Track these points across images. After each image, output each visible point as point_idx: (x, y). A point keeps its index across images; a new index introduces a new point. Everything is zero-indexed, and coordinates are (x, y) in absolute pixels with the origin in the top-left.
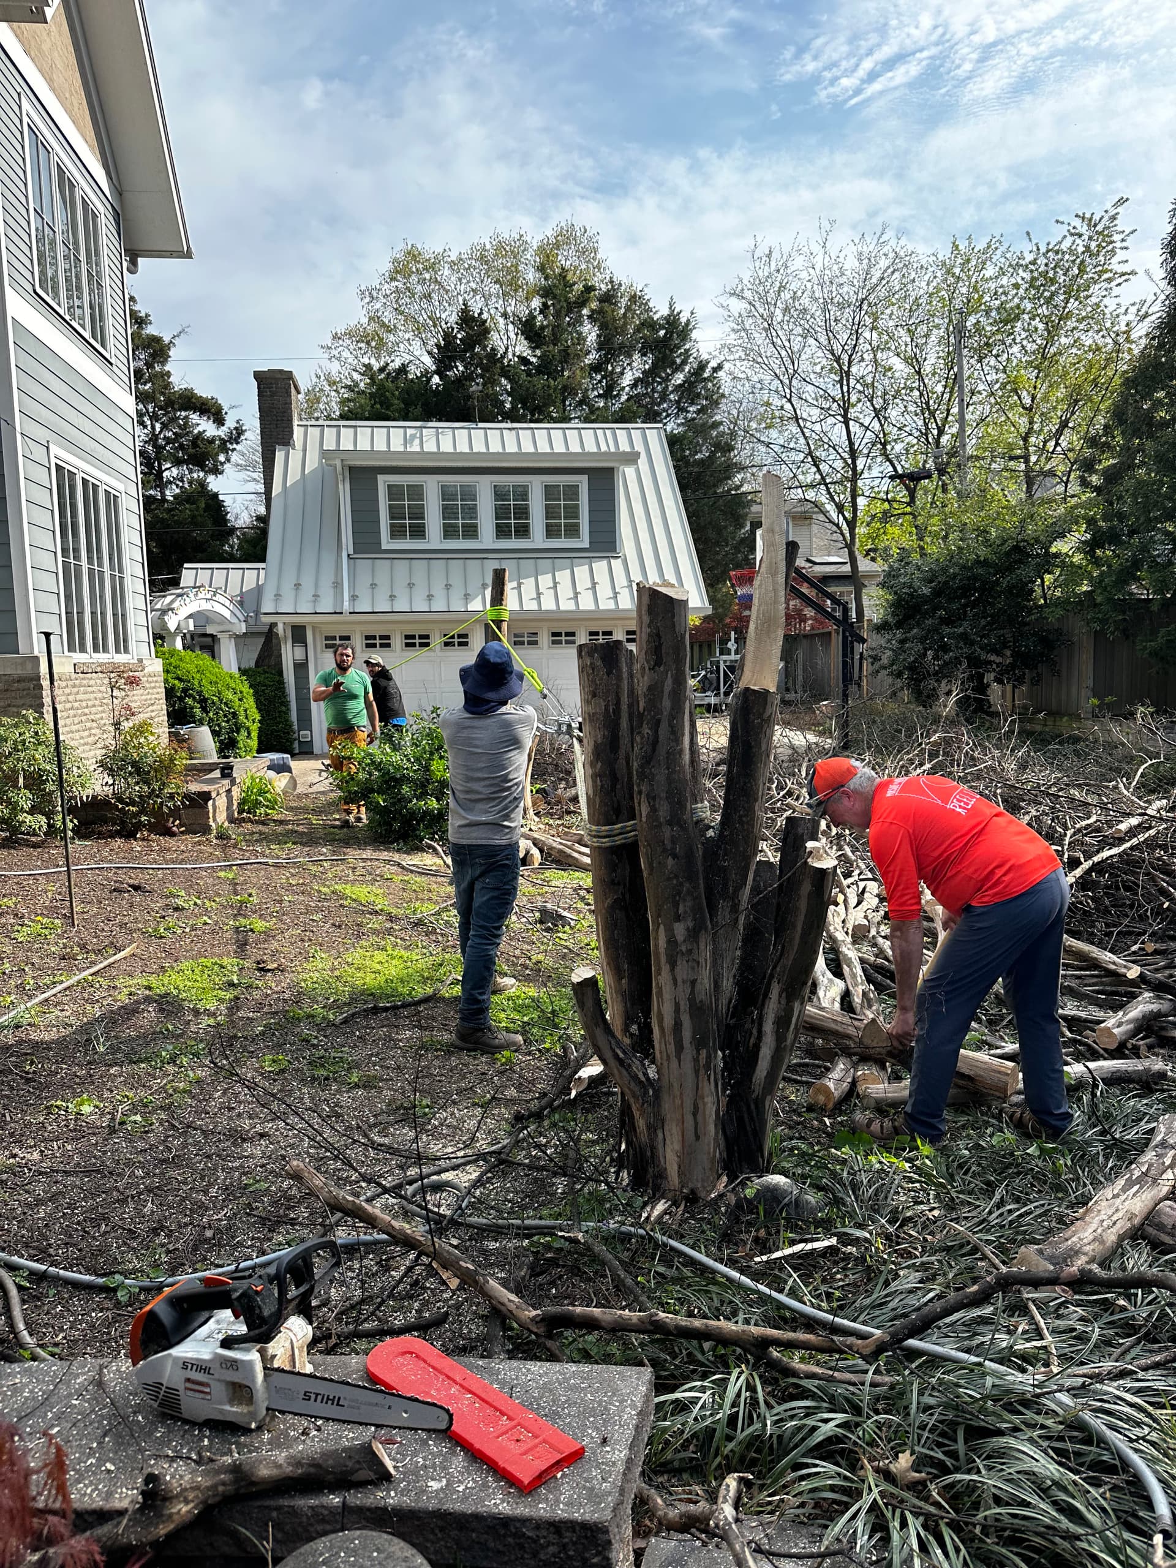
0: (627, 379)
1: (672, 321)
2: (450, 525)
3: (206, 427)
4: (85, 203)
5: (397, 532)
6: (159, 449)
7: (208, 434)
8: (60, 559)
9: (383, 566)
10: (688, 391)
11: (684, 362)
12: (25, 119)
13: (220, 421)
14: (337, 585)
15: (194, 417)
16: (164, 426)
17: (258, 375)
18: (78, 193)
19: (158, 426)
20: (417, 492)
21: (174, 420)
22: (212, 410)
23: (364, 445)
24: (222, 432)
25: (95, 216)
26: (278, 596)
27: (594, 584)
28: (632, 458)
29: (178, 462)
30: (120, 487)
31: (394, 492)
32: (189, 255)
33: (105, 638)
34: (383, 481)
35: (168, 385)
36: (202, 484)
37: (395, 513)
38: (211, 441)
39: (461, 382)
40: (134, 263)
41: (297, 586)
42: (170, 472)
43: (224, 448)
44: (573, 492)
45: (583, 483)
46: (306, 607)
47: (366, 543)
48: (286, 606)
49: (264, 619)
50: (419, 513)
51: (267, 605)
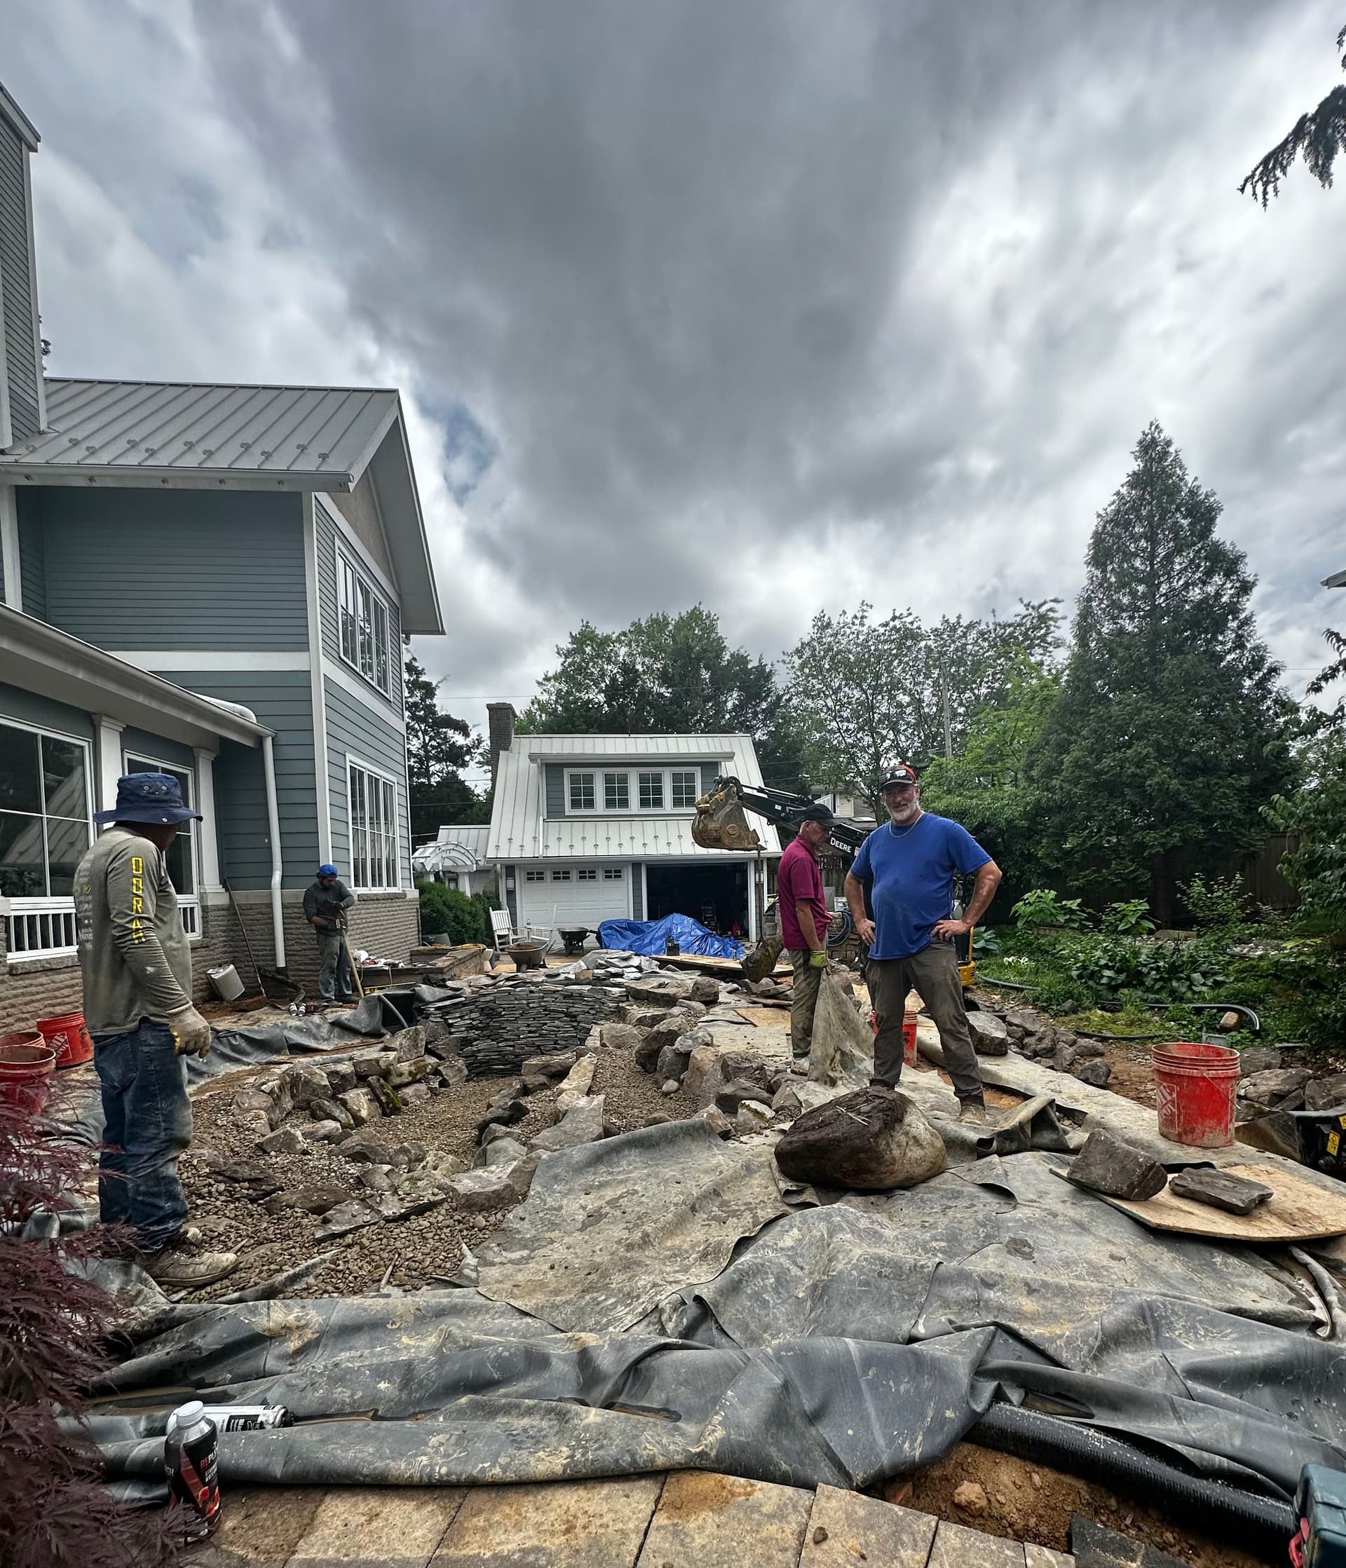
0: (730, 705)
1: (761, 668)
2: (611, 800)
3: (459, 739)
4: (376, 603)
5: (575, 804)
6: (427, 751)
7: (458, 744)
8: (351, 826)
9: (566, 826)
10: (770, 713)
11: (768, 696)
12: (337, 551)
13: (466, 735)
14: (536, 839)
15: (450, 732)
16: (431, 739)
17: (490, 707)
18: (372, 596)
19: (427, 738)
20: (589, 779)
21: (438, 734)
22: (463, 728)
23: (556, 749)
24: (468, 741)
25: (382, 611)
26: (498, 847)
28: (730, 757)
29: (439, 761)
30: (394, 779)
31: (574, 779)
32: (443, 633)
33: (380, 876)
34: (567, 772)
35: (435, 713)
36: (453, 774)
37: (574, 792)
38: (461, 747)
39: (622, 707)
40: (408, 638)
41: (510, 840)
42: (435, 767)
43: (469, 752)
44: (691, 777)
45: (698, 772)
46: (515, 854)
47: (554, 812)
48: (503, 853)
49: (489, 862)
50: (590, 792)
51: (491, 853)
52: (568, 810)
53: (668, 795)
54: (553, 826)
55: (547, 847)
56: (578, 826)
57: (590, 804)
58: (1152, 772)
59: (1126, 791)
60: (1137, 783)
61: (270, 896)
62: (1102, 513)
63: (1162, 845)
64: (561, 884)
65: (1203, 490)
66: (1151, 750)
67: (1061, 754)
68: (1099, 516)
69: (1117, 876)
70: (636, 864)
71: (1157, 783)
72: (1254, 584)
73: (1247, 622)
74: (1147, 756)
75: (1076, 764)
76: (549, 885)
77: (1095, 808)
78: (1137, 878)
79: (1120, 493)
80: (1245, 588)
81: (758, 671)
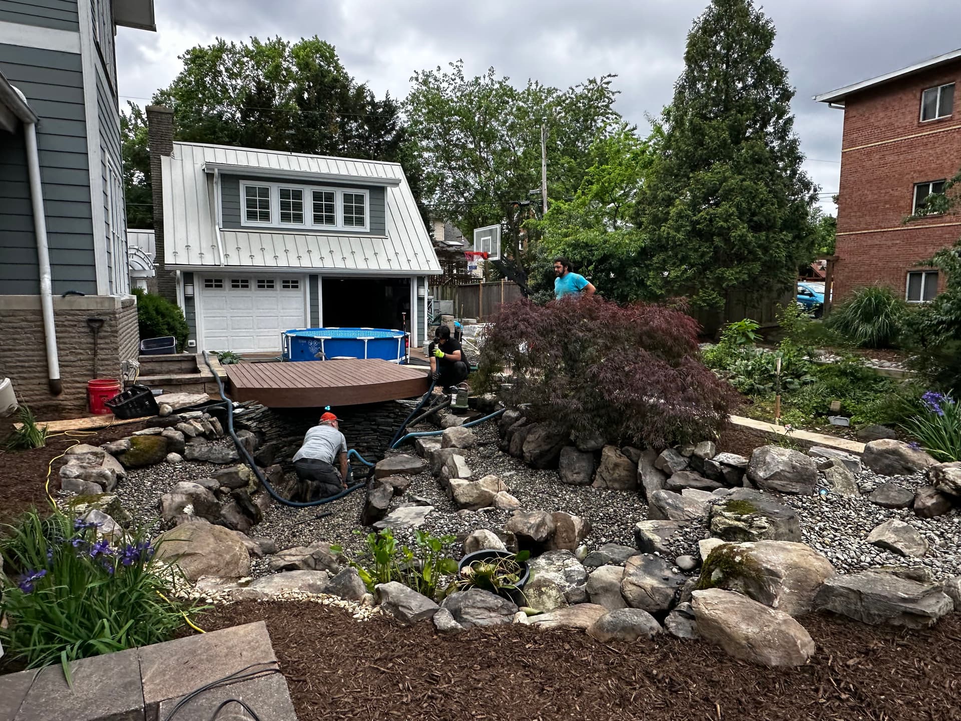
1: (387, 103)
2: (286, 214)
5: (251, 215)
8: (111, 229)
9: (242, 237)
14: (214, 247)
20: (265, 193)
23: (231, 161)
26: (175, 253)
27: (375, 254)
30: (120, 180)
31: (250, 191)
32: (154, 29)
34: (243, 185)
37: (250, 204)
41: (188, 247)
44: (360, 199)
45: (367, 194)
46: (195, 261)
47: (231, 222)
48: (182, 260)
49: (167, 268)
50: (266, 205)
51: (169, 259)
52: (244, 221)
53: (339, 214)
54: (230, 236)
55: (227, 256)
56: (254, 237)
57: (266, 216)
58: (735, 227)
59: (716, 239)
60: (724, 233)
61: (41, 302)
62: (696, 20)
63: (736, 279)
64: (240, 292)
65: (766, 17)
66: (734, 209)
67: (667, 206)
68: (695, 22)
69: (704, 301)
70: (313, 277)
71: (739, 235)
72: (793, 94)
73: (790, 121)
74: (732, 214)
75: (680, 215)
76: (227, 293)
77: (691, 249)
78: (716, 303)
79: (709, 8)
80: (786, 95)
81: (385, 105)
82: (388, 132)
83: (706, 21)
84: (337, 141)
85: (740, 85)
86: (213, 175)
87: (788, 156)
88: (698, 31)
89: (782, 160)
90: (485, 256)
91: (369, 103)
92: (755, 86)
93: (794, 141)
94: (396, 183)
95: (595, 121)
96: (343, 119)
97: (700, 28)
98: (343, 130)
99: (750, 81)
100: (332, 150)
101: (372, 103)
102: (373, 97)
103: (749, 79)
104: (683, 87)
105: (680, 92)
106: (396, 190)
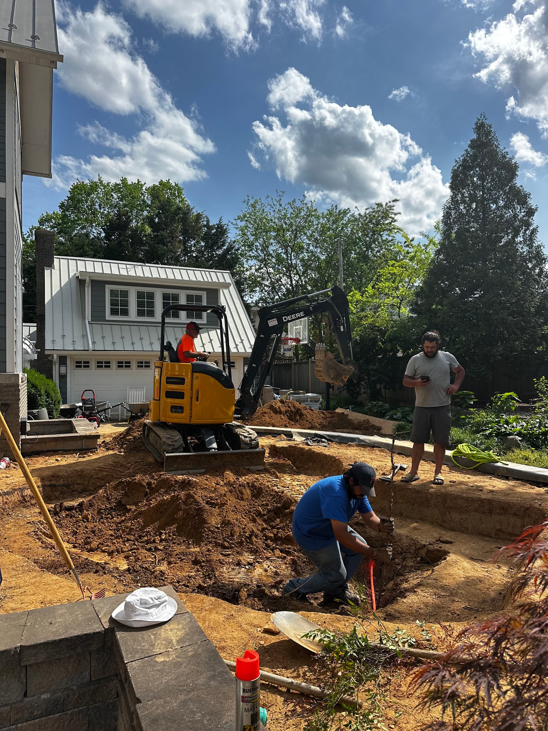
2: (141, 310)
5: (114, 312)
9: (107, 328)
14: (84, 336)
20: (125, 294)
23: (99, 270)
26: (53, 341)
27: (211, 340)
31: (113, 293)
34: (108, 288)
37: (113, 303)
41: (63, 336)
44: (199, 298)
45: (204, 295)
46: (68, 347)
47: (97, 317)
48: (58, 346)
49: (47, 353)
50: (125, 304)
51: (48, 346)
52: (108, 316)
54: (97, 327)
55: (94, 343)
56: (116, 328)
57: (125, 312)
62: (457, 160)
63: (501, 355)
64: (103, 371)
65: (510, 155)
69: (475, 373)
72: (536, 211)
73: (534, 231)
74: (494, 302)
76: (94, 372)
78: (485, 374)
79: (466, 150)
80: (531, 212)
81: (218, 227)
82: (219, 248)
83: (464, 160)
84: (180, 255)
85: (494, 207)
86: (84, 281)
87: (535, 258)
88: (458, 168)
89: (531, 262)
90: (297, 340)
91: (205, 226)
92: (506, 207)
93: (539, 247)
94: (226, 286)
95: (381, 236)
96: (184, 238)
97: (460, 165)
98: (185, 247)
99: (501, 203)
100: (176, 262)
101: (207, 226)
102: (208, 221)
103: (501, 202)
104: (449, 208)
105: (447, 212)
106: (226, 291)
